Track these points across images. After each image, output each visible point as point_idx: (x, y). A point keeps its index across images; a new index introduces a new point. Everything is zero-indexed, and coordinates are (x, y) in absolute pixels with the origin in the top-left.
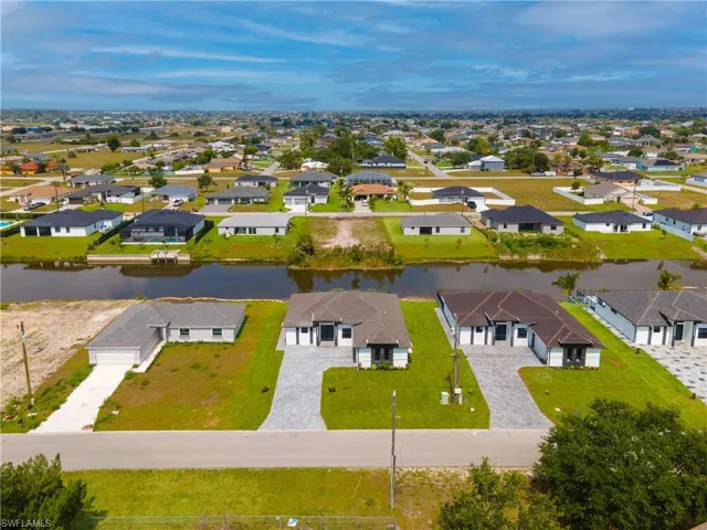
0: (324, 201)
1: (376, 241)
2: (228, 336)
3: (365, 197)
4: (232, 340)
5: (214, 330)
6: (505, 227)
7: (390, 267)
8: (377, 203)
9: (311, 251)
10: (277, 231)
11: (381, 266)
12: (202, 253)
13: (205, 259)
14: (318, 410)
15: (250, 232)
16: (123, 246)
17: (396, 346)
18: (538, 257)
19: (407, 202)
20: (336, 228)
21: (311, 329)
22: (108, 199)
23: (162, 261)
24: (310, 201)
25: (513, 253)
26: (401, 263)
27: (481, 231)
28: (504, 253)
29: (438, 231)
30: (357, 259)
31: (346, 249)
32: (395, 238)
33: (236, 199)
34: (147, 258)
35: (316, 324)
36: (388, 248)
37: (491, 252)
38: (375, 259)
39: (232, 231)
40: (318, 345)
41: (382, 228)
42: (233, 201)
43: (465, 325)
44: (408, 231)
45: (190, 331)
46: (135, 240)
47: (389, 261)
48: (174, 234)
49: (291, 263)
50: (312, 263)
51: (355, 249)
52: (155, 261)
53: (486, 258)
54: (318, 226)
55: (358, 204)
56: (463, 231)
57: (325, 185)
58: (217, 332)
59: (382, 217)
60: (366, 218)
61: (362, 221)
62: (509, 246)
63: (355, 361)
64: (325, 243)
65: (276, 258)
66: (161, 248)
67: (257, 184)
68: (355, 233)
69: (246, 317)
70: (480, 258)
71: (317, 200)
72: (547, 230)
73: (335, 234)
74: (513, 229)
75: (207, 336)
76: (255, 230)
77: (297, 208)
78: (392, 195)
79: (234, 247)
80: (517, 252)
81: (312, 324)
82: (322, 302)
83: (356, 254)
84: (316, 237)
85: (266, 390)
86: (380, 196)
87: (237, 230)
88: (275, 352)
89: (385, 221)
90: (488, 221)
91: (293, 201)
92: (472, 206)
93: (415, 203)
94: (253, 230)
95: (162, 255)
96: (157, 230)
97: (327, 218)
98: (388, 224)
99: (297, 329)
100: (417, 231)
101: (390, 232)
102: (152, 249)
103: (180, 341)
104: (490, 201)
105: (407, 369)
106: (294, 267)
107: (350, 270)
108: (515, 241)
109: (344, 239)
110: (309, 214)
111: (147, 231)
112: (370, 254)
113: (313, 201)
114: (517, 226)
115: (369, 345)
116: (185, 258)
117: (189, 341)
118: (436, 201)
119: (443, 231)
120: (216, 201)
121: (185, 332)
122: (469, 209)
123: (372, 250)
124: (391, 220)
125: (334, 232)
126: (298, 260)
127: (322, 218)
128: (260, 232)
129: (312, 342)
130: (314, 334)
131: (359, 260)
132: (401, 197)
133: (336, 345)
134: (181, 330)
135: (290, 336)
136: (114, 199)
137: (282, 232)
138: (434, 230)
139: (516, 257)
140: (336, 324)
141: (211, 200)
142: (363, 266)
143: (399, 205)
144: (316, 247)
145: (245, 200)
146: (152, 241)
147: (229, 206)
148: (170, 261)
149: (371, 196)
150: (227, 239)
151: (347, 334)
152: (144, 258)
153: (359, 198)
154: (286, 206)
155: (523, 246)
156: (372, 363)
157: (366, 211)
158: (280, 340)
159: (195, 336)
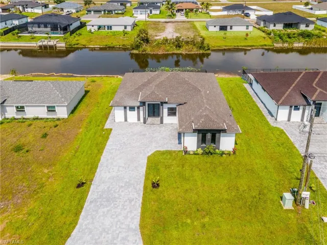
0: (158, 12)
1: (191, 35)
2: (62, 112)
3: (182, 10)
4: (66, 116)
5: (48, 107)
6: (275, 26)
7: (201, 52)
8: (189, 14)
9: (147, 41)
10: (125, 28)
11: (195, 51)
12: (74, 42)
13: (76, 46)
14: (137, 221)
15: (108, 29)
16: (20, 36)
17: (224, 131)
18: (301, 45)
19: (208, 13)
20: (164, 27)
21: (138, 108)
22: (26, 10)
23: (45, 47)
24: (149, 12)
25: (284, 42)
26: (209, 49)
27: (259, 29)
28: (277, 42)
29: (231, 28)
30: (179, 46)
31: (171, 40)
32: (203, 33)
33: (105, 11)
34: (35, 45)
35: (143, 103)
36: (199, 40)
37: (268, 42)
38: (191, 46)
39: (96, 28)
40: (145, 122)
41: (194, 27)
42: (103, 12)
43: (283, 104)
44: (211, 29)
45: (26, 109)
46: (29, 33)
47: (200, 47)
48: (58, 30)
49: (133, 49)
50: (148, 49)
51: (178, 39)
52: (40, 47)
53: (265, 45)
54: (153, 26)
55: (178, 14)
56: (247, 28)
57: (159, 4)
58: (51, 109)
59: (193, 21)
60: (184, 22)
61: (181, 23)
62: (281, 38)
63: (180, 143)
64: (156, 36)
65: (123, 45)
66: (46, 38)
67: (119, 4)
68: (177, 30)
69: (87, 92)
70: (261, 46)
71: (154, 12)
72: (303, 27)
73: (164, 30)
74: (280, 27)
75: (42, 112)
76: (111, 27)
77: (141, 16)
78: (198, 9)
79: (96, 38)
80: (287, 41)
81: (139, 104)
82: (149, 82)
83: (178, 43)
84: (151, 32)
85: (80, 185)
86: (191, 10)
87: (100, 28)
88: (103, 130)
89: (195, 23)
90: (262, 23)
91: (139, 12)
92: (247, 15)
93: (212, 14)
94: (110, 27)
95: (45, 43)
96: (46, 27)
97: (159, 22)
98: (198, 25)
99: (125, 108)
100: (217, 28)
101: (199, 29)
102: (40, 39)
103: (16, 117)
104: (257, 13)
105: (234, 152)
106: (135, 52)
107: (173, 54)
108: (284, 34)
109: (170, 33)
110: (148, 19)
111: (39, 27)
112: (187, 43)
113: (151, 13)
114: (282, 25)
115: (195, 131)
116: (62, 45)
117: (25, 117)
118: (225, 13)
119: (235, 29)
120: (92, 12)
121: (20, 109)
122: (246, 17)
123: (189, 40)
124: (200, 23)
125: (163, 30)
126: (138, 47)
127: (155, 22)
128: (114, 29)
129: (139, 119)
130: (141, 113)
131: (180, 47)
132: (204, 11)
133: (162, 122)
134: (17, 107)
135: (118, 114)
136: (29, 10)
137: (129, 29)
138: (229, 27)
139: (286, 45)
140: (162, 103)
141: (89, 11)
142: (182, 51)
143: (203, 15)
144: (150, 38)
145: (110, 12)
146: (40, 34)
147: (100, 15)
148: (51, 47)
149: (186, 9)
150: (92, 33)
151: (172, 112)
152: (34, 45)
153: (179, 11)
154: (135, 15)
155: (290, 38)
156: (198, 147)
157: (184, 18)
158: (110, 118)
159: (31, 112)
